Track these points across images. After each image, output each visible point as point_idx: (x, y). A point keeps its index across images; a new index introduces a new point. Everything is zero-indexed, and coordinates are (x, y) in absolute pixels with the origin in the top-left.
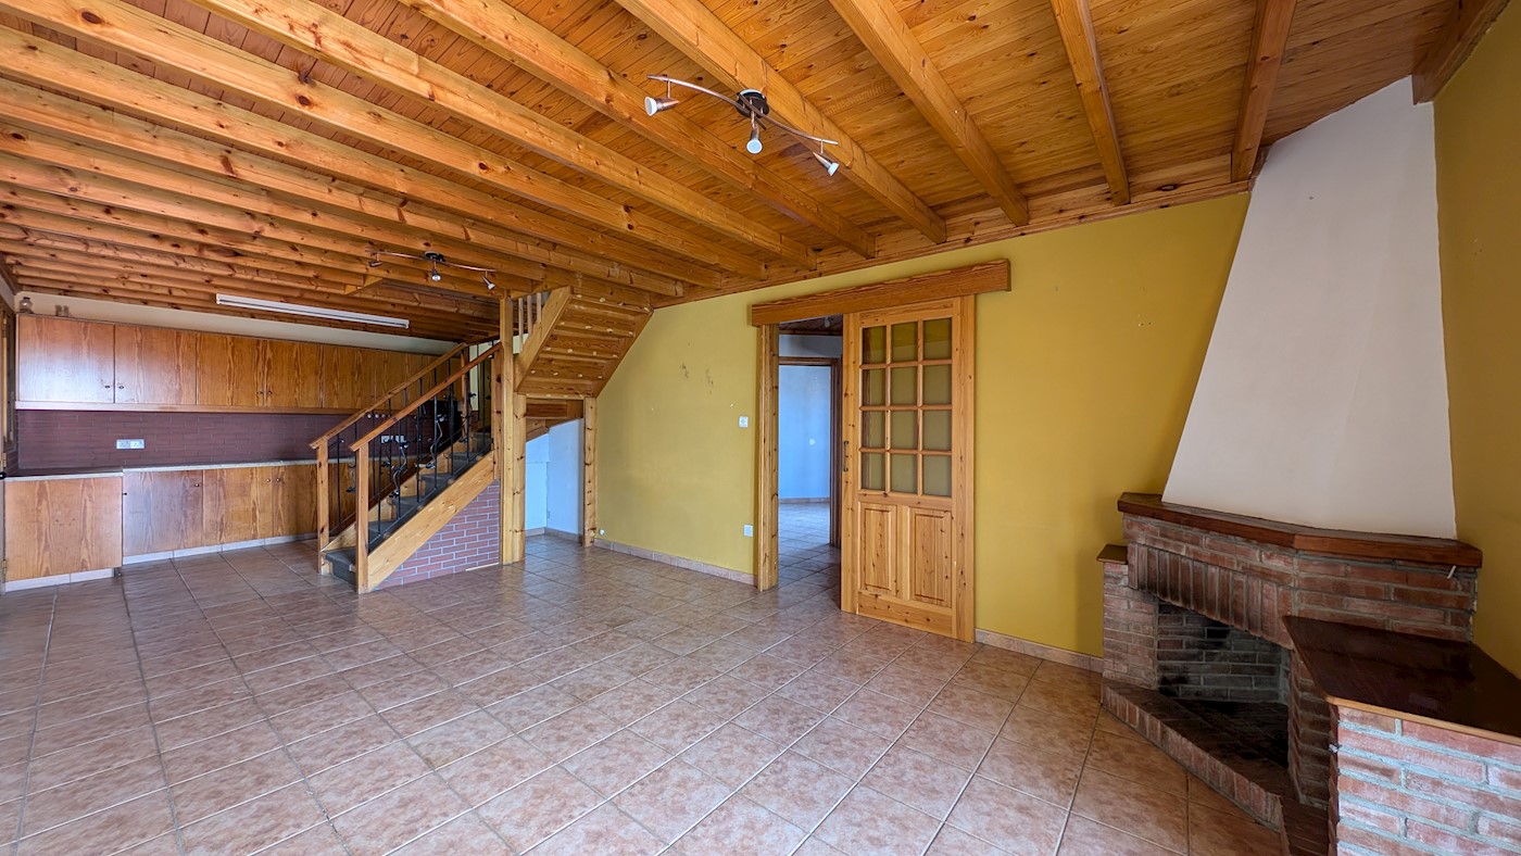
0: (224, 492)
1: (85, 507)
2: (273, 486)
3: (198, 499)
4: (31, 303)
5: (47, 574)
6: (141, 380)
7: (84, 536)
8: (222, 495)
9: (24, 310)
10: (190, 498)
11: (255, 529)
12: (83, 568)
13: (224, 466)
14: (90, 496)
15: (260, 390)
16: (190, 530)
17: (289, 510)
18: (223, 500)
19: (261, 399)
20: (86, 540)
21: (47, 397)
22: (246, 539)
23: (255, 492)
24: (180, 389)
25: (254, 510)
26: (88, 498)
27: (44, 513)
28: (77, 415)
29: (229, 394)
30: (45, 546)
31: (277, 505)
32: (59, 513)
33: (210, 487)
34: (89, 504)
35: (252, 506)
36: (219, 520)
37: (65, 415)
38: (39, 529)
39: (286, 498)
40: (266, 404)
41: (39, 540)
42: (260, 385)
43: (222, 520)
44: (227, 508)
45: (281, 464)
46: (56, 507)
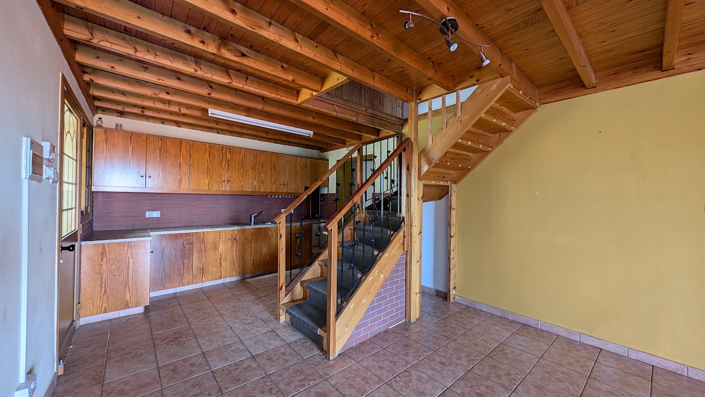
0: (205, 247)
1: (129, 262)
2: (232, 242)
3: (191, 252)
4: (102, 122)
5: (105, 312)
6: (160, 172)
7: (128, 283)
8: (203, 249)
9: (99, 126)
10: (186, 252)
11: (221, 273)
12: (127, 306)
13: (205, 230)
14: (131, 254)
15: (223, 179)
16: (186, 274)
17: (239, 259)
18: (204, 253)
19: (224, 185)
20: (129, 286)
21: (109, 183)
22: (216, 279)
23: (221, 247)
24: (181, 179)
25: (220, 259)
26: (130, 256)
27: (105, 266)
28: (125, 195)
29: (207, 182)
30: (105, 291)
31: (233, 256)
32: (113, 267)
33: (198, 244)
34: (131, 260)
35: (220, 257)
36: (201, 267)
37: (119, 195)
38: (101, 279)
39: (238, 251)
40: (226, 188)
41: (101, 287)
42: (223, 176)
43: (203, 266)
44: (206, 259)
45: (236, 228)
46: (111, 262)
